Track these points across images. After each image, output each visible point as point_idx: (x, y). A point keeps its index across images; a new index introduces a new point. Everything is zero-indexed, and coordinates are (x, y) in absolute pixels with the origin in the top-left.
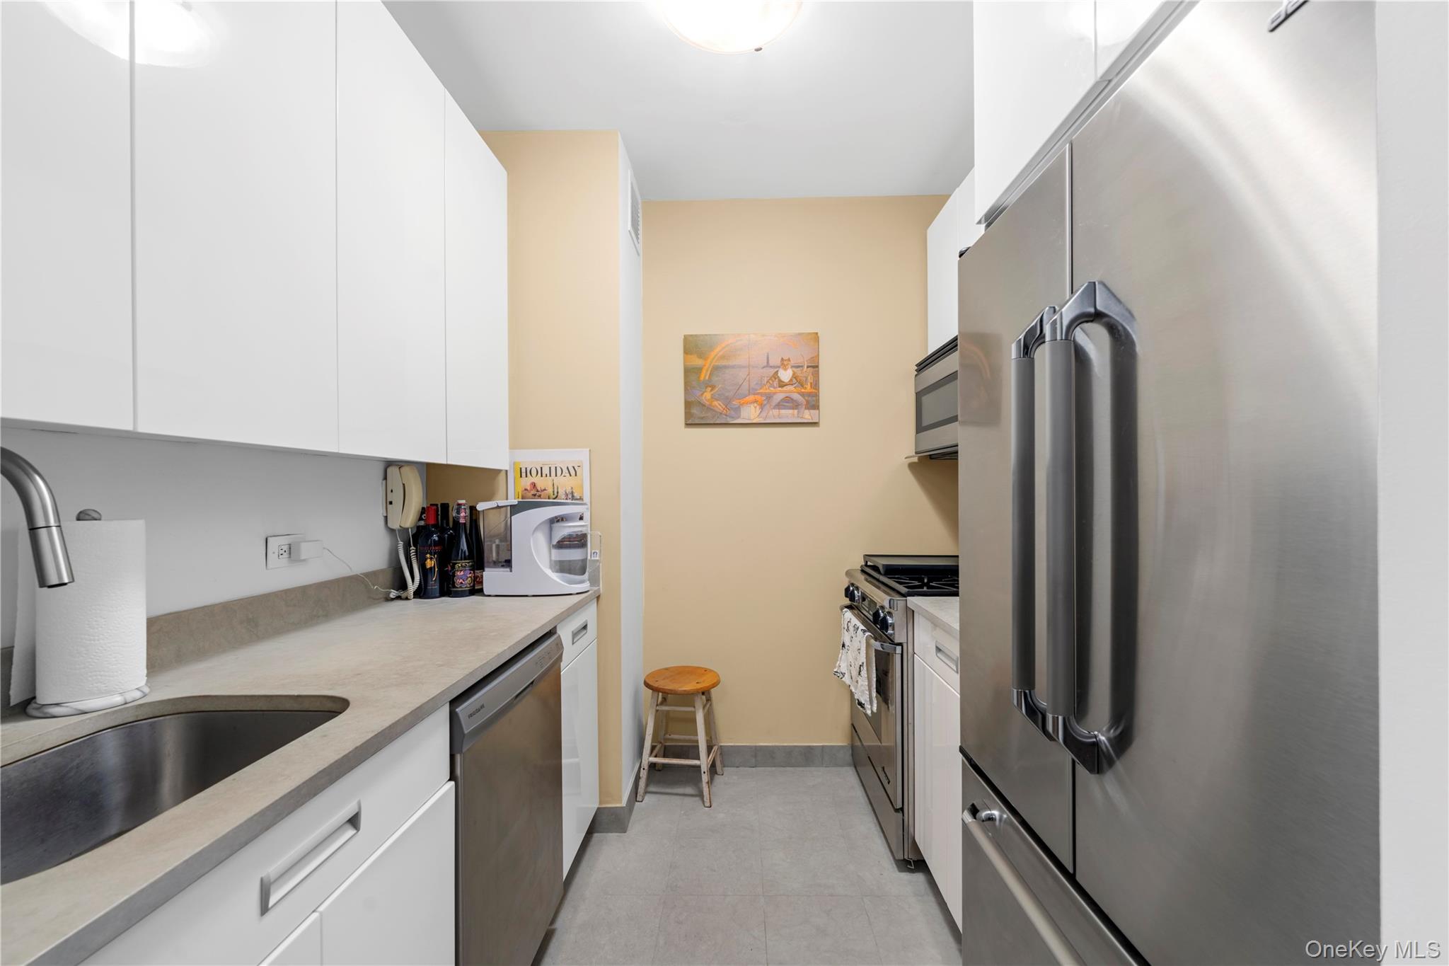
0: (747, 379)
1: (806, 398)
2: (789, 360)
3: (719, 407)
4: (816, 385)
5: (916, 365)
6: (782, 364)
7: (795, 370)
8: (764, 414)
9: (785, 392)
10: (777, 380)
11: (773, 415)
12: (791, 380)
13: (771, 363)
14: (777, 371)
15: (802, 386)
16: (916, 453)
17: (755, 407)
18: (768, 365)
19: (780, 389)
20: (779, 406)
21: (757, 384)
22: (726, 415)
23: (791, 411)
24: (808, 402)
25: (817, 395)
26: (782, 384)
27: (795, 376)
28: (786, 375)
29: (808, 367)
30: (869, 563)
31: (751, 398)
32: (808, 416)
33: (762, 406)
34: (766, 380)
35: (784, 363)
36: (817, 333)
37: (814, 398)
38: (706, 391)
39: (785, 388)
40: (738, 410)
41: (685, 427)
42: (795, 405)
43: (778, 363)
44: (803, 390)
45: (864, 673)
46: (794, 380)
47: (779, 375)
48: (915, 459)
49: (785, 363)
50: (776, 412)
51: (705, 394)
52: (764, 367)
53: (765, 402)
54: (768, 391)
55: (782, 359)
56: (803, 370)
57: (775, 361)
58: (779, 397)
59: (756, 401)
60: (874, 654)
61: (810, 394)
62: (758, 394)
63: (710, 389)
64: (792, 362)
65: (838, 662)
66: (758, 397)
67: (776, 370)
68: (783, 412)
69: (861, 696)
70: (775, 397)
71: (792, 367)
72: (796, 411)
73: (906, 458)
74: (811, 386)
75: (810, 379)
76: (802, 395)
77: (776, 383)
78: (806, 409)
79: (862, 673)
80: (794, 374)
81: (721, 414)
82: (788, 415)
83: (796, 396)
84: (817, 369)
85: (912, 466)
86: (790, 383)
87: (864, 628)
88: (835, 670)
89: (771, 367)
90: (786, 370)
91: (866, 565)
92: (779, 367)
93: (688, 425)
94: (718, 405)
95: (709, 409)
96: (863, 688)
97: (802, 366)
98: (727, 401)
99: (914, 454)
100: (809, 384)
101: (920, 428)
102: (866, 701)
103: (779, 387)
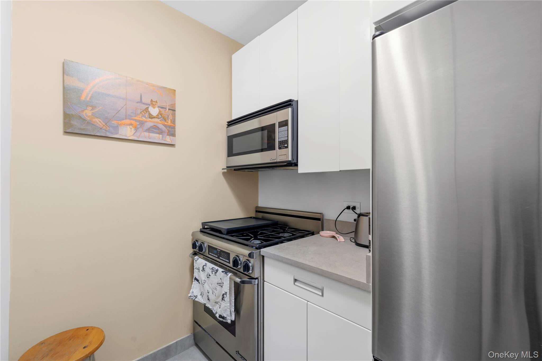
0: (125, 107)
1: (168, 129)
2: (156, 102)
3: (100, 123)
4: (174, 121)
5: (227, 122)
6: (152, 104)
7: (161, 109)
8: (138, 134)
9: (154, 122)
10: (148, 113)
11: (145, 136)
12: (157, 115)
13: (144, 101)
14: (148, 107)
15: (166, 121)
16: (227, 167)
17: (131, 129)
18: (141, 102)
19: (150, 119)
20: (149, 130)
21: (132, 113)
22: (106, 131)
23: (157, 135)
24: (169, 131)
25: (174, 128)
26: (151, 117)
27: (160, 113)
28: (154, 111)
29: (169, 109)
30: (206, 227)
31: (128, 121)
32: (168, 140)
33: (136, 129)
34: (139, 111)
35: (153, 103)
36: (175, 90)
37: (173, 130)
38: (86, 109)
39: (153, 120)
40: (116, 128)
41: (64, 135)
42: (161, 132)
43: (149, 102)
44: (166, 123)
45: (227, 298)
46: (160, 116)
47: (149, 110)
48: (226, 170)
49: (154, 103)
50: (147, 134)
51: (86, 111)
52: (138, 102)
53: (139, 126)
54: (141, 119)
55: (152, 100)
56: (165, 111)
57: (146, 99)
58: (150, 124)
59: (131, 124)
60: (233, 285)
61: (170, 127)
62: (134, 120)
63: (90, 108)
64: (159, 104)
65: (192, 290)
66: (133, 122)
67: (147, 106)
68: (152, 135)
69: (224, 313)
70: (146, 124)
71: (158, 107)
72: (161, 136)
73: (222, 169)
74: (171, 122)
75: (171, 117)
76: (165, 126)
77: (147, 115)
78: (167, 135)
79: (226, 299)
80: (160, 112)
81: (101, 128)
82: (155, 137)
83: (161, 126)
84: (174, 112)
85: (224, 173)
86: (157, 117)
87: (223, 270)
88: (189, 295)
89: (143, 103)
90: (154, 108)
91: (204, 228)
92: (149, 105)
93: (66, 133)
94: (98, 122)
95: (89, 123)
96: (226, 308)
97: (165, 108)
98: (107, 121)
99: (226, 168)
100: (170, 120)
101: (230, 153)
102: (227, 315)
103: (149, 118)
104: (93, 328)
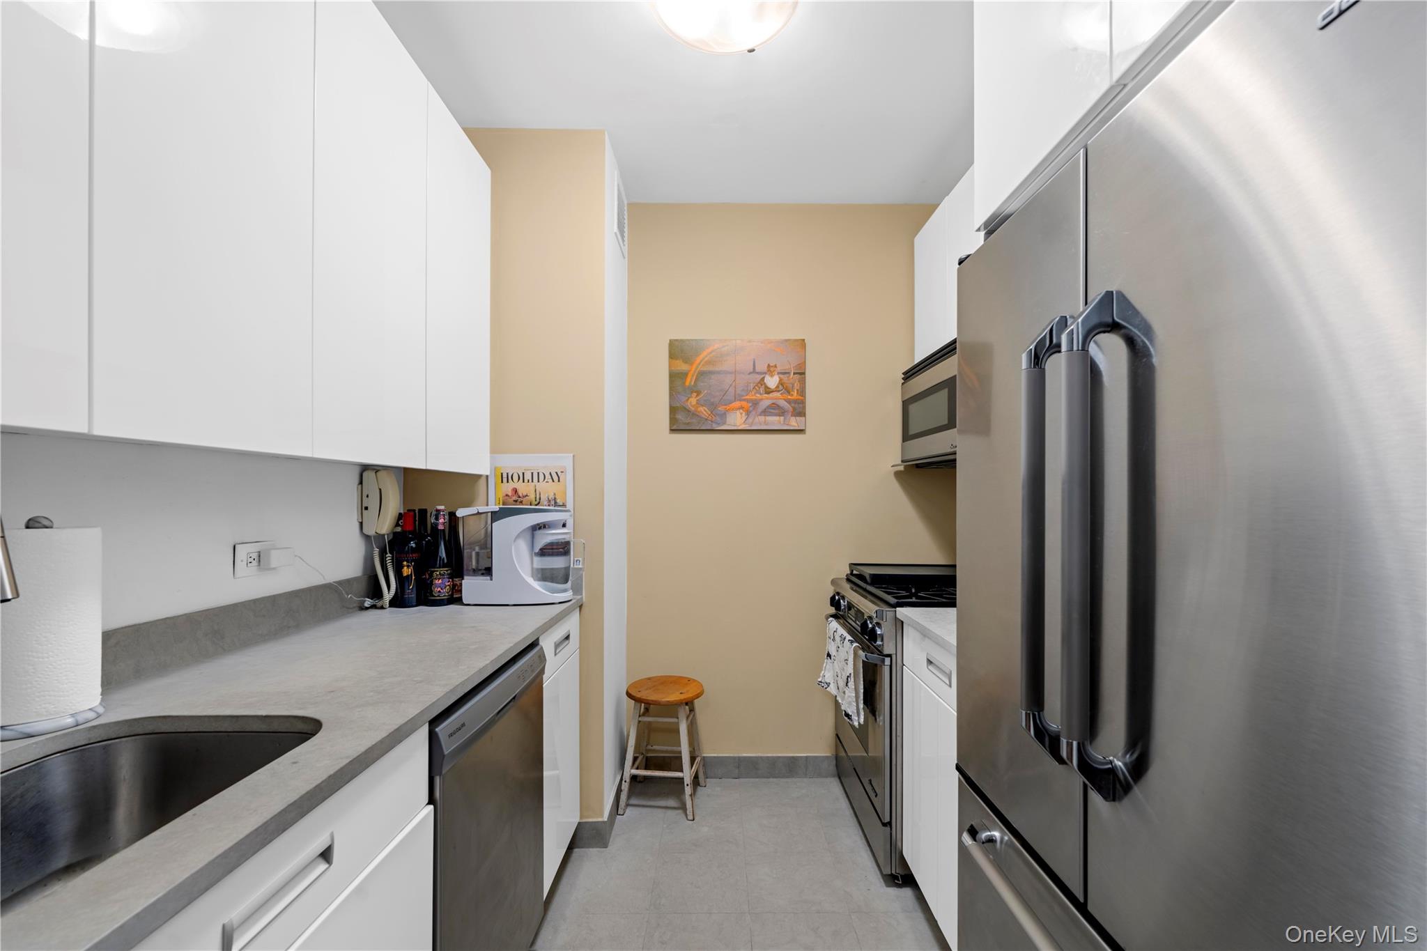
0: (734, 384)
1: (793, 405)
2: (776, 366)
3: (705, 413)
4: (802, 392)
5: (903, 374)
6: (769, 370)
7: (782, 376)
8: (750, 420)
9: (772, 399)
10: (763, 386)
11: (760, 422)
12: (777, 387)
13: (758, 369)
14: (764, 378)
15: (789, 393)
16: (902, 461)
17: (741, 414)
18: (754, 371)
19: (766, 395)
20: (765, 412)
21: (743, 390)
22: (712, 422)
23: (776, 418)
24: (794, 409)
25: (803, 402)
26: (768, 391)
27: (781, 383)
28: (772, 382)
29: (794, 374)
30: (855, 572)
31: (737, 404)
32: (794, 423)
33: (748, 413)
34: (752, 386)
35: (770, 370)
36: (804, 340)
37: (801, 405)
38: (691, 397)
39: (771, 395)
40: (723, 416)
41: (670, 433)
42: (782, 412)
43: (765, 369)
44: (789, 397)
45: (851, 684)
46: (781, 387)
47: (765, 381)
48: (901, 468)
49: (772, 369)
50: (762, 418)
51: (690, 399)
52: (750, 373)
53: (751, 409)
54: (754, 397)
55: (769, 365)
56: (790, 376)
57: (761, 367)
58: (766, 403)
59: (742, 408)
60: (861, 665)
61: (796, 401)
62: (744, 400)
63: (695, 394)
64: (779, 369)
65: (823, 672)
66: (744, 404)
67: (763, 376)
68: (770, 419)
69: (848, 707)
70: (761, 403)
71: (778, 373)
72: (782, 418)
73: (893, 466)
74: (797, 393)
75: (797, 386)
77: (762, 390)
78: (792, 416)
79: (849, 684)
80: (781, 380)
81: (706, 419)
82: (774, 421)
83: (783, 403)
84: (803, 376)
85: (898, 474)
86: (777, 390)
87: (851, 639)
88: (819, 680)
89: (757, 373)
90: (772, 376)
91: (852, 574)
92: (765, 373)
93: (672, 431)
94: (704, 411)
95: (695, 415)
96: (850, 699)
97: (789, 373)
98: (713, 407)
99: (900, 462)
100: (795, 391)
101: (906, 437)
102: (853, 712)
103: (766, 393)
104: (694, 681)
